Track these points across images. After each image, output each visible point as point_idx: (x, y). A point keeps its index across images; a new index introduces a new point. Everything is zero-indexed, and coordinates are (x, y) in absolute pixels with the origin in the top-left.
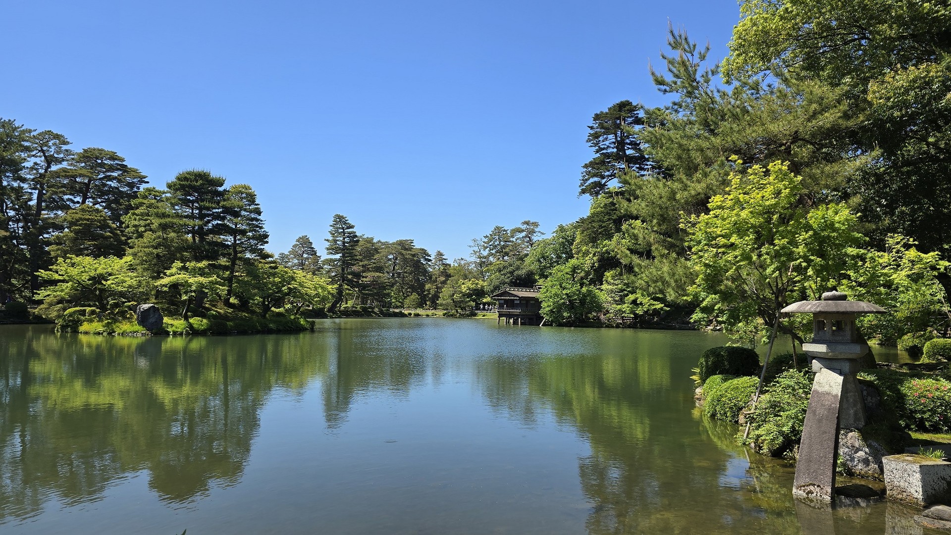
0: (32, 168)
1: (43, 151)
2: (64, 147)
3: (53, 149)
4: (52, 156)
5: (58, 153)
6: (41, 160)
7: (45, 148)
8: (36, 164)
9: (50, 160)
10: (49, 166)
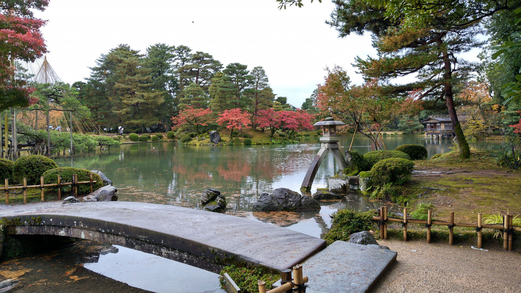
0: (177, 66)
1: (180, 56)
2: (190, 53)
3: (184, 55)
4: (185, 58)
5: (188, 56)
6: (180, 61)
7: (181, 55)
8: (178, 63)
9: (184, 60)
10: (184, 64)
